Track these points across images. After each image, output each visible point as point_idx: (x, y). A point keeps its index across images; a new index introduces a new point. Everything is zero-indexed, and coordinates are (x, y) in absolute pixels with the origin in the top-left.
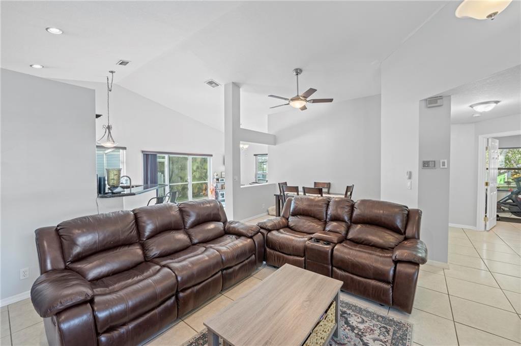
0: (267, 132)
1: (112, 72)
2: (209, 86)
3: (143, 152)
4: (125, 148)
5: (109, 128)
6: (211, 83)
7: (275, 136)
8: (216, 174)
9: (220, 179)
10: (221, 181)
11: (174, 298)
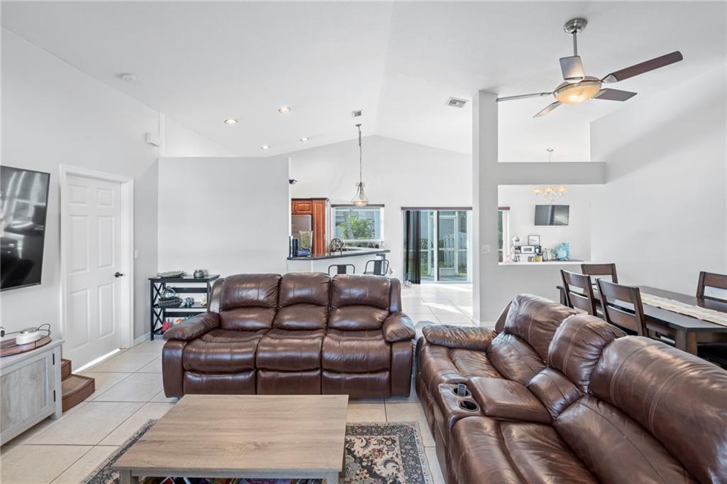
0: (589, 161)
1: (358, 125)
2: (453, 108)
3: (403, 208)
4: (383, 206)
5: (361, 185)
6: (453, 102)
7: (604, 163)
8: (515, 238)
9: (522, 248)
10: (525, 250)
11: (251, 374)
